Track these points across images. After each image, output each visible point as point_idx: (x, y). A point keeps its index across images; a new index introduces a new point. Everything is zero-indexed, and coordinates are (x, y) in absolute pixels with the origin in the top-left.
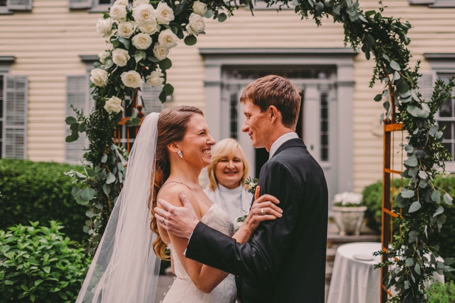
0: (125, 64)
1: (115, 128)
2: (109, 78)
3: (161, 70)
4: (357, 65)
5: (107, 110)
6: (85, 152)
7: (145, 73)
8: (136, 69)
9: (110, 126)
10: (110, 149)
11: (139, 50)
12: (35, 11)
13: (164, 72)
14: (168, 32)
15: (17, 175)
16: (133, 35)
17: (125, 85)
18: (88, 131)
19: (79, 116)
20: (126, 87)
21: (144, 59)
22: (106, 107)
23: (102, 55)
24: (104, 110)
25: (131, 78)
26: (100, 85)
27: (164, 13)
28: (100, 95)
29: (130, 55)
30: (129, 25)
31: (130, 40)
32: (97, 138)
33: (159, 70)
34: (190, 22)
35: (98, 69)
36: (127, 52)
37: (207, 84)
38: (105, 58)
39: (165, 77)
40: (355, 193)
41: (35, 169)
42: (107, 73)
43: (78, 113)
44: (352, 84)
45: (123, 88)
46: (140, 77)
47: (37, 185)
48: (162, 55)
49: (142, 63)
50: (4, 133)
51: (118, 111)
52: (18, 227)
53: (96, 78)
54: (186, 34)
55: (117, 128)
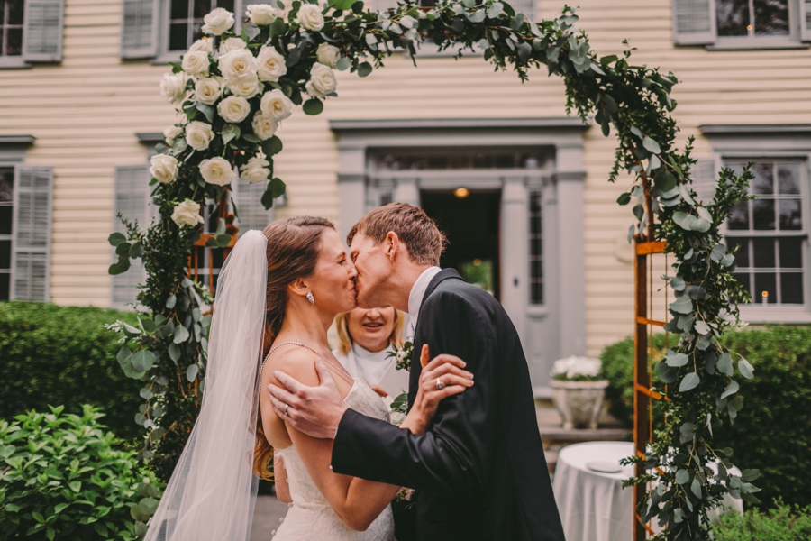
0: (207, 146)
1: (189, 251)
2: (180, 168)
3: (264, 156)
4: (589, 145)
5: (176, 222)
6: (140, 291)
7: (238, 161)
8: (224, 154)
9: (182, 247)
10: (181, 286)
11: (228, 123)
12: (67, 62)
13: (269, 159)
14: (276, 94)
15: (33, 328)
16: (219, 100)
17: (207, 180)
18: (145, 255)
19: (131, 232)
20: (208, 184)
21: (238, 138)
22: (174, 217)
23: (169, 132)
24: (172, 221)
25: (215, 170)
26: (166, 181)
27: (270, 64)
28: (165, 197)
29: (214, 132)
30: (214, 83)
31: (214, 107)
32: (159, 268)
33: (261, 156)
34: (313, 77)
35: (162, 155)
36: (210, 127)
37: (343, 178)
38: (174, 136)
39: (271, 167)
40: (589, 357)
41: (62, 318)
42: (176, 161)
43: (129, 226)
44: (580, 176)
45: (203, 185)
46: (230, 167)
47: (65, 344)
48: (267, 132)
49: (234, 144)
50: (14, 259)
51: (194, 224)
52: (30, 414)
53: (159, 169)
54: (305, 97)
55: (192, 250)
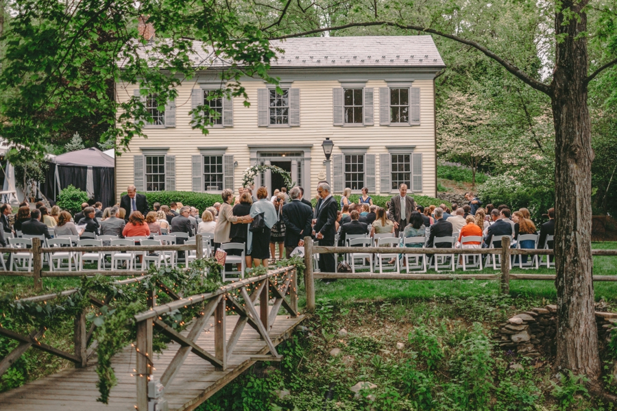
4: (312, 151)
12: (177, 127)
37: (251, 159)
44: (310, 159)
50: (165, 180)
